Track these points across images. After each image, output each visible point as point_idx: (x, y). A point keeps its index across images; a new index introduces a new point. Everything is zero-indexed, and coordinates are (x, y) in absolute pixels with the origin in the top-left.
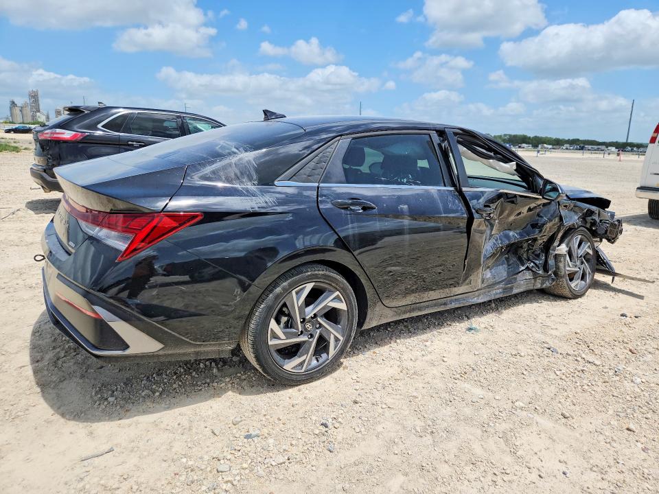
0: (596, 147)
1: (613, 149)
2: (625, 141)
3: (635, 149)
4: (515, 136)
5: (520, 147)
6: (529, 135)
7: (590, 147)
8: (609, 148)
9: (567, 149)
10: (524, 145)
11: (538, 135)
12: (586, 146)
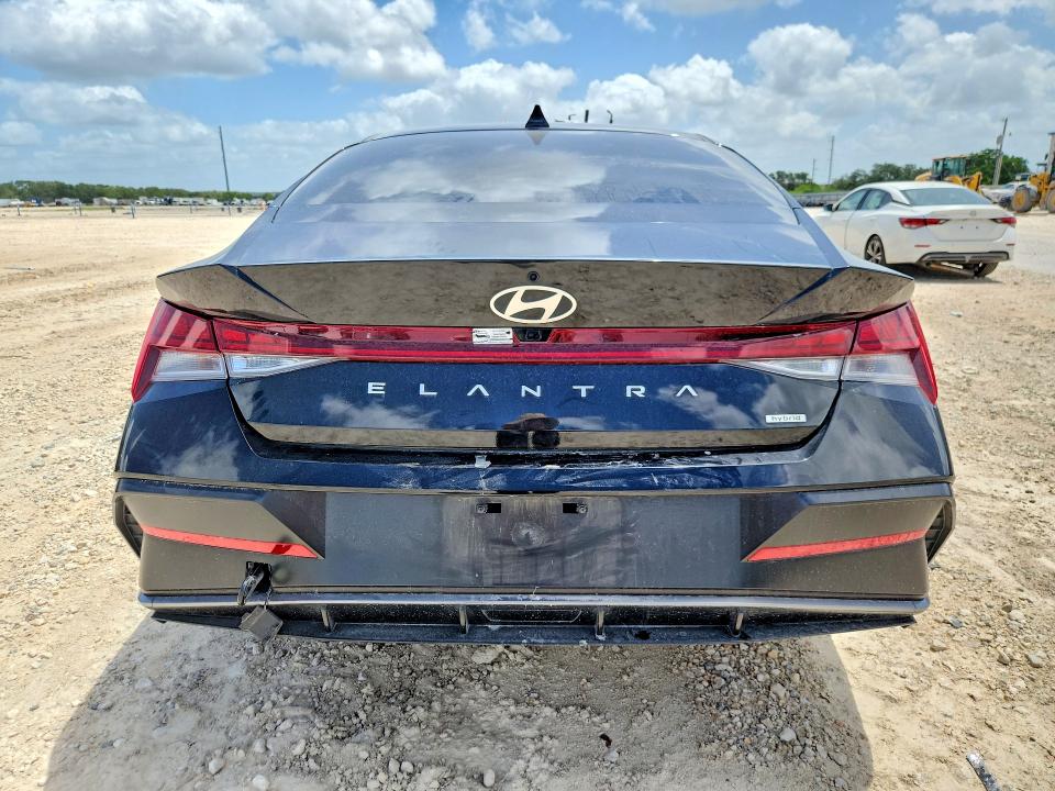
0: (190, 200)
1: (215, 202)
2: (225, 190)
3: (245, 201)
4: (42, 185)
5: (59, 204)
6: (67, 183)
7: (181, 200)
8: (209, 201)
9: (146, 204)
10: (65, 200)
11: (85, 182)
12: (175, 199)
